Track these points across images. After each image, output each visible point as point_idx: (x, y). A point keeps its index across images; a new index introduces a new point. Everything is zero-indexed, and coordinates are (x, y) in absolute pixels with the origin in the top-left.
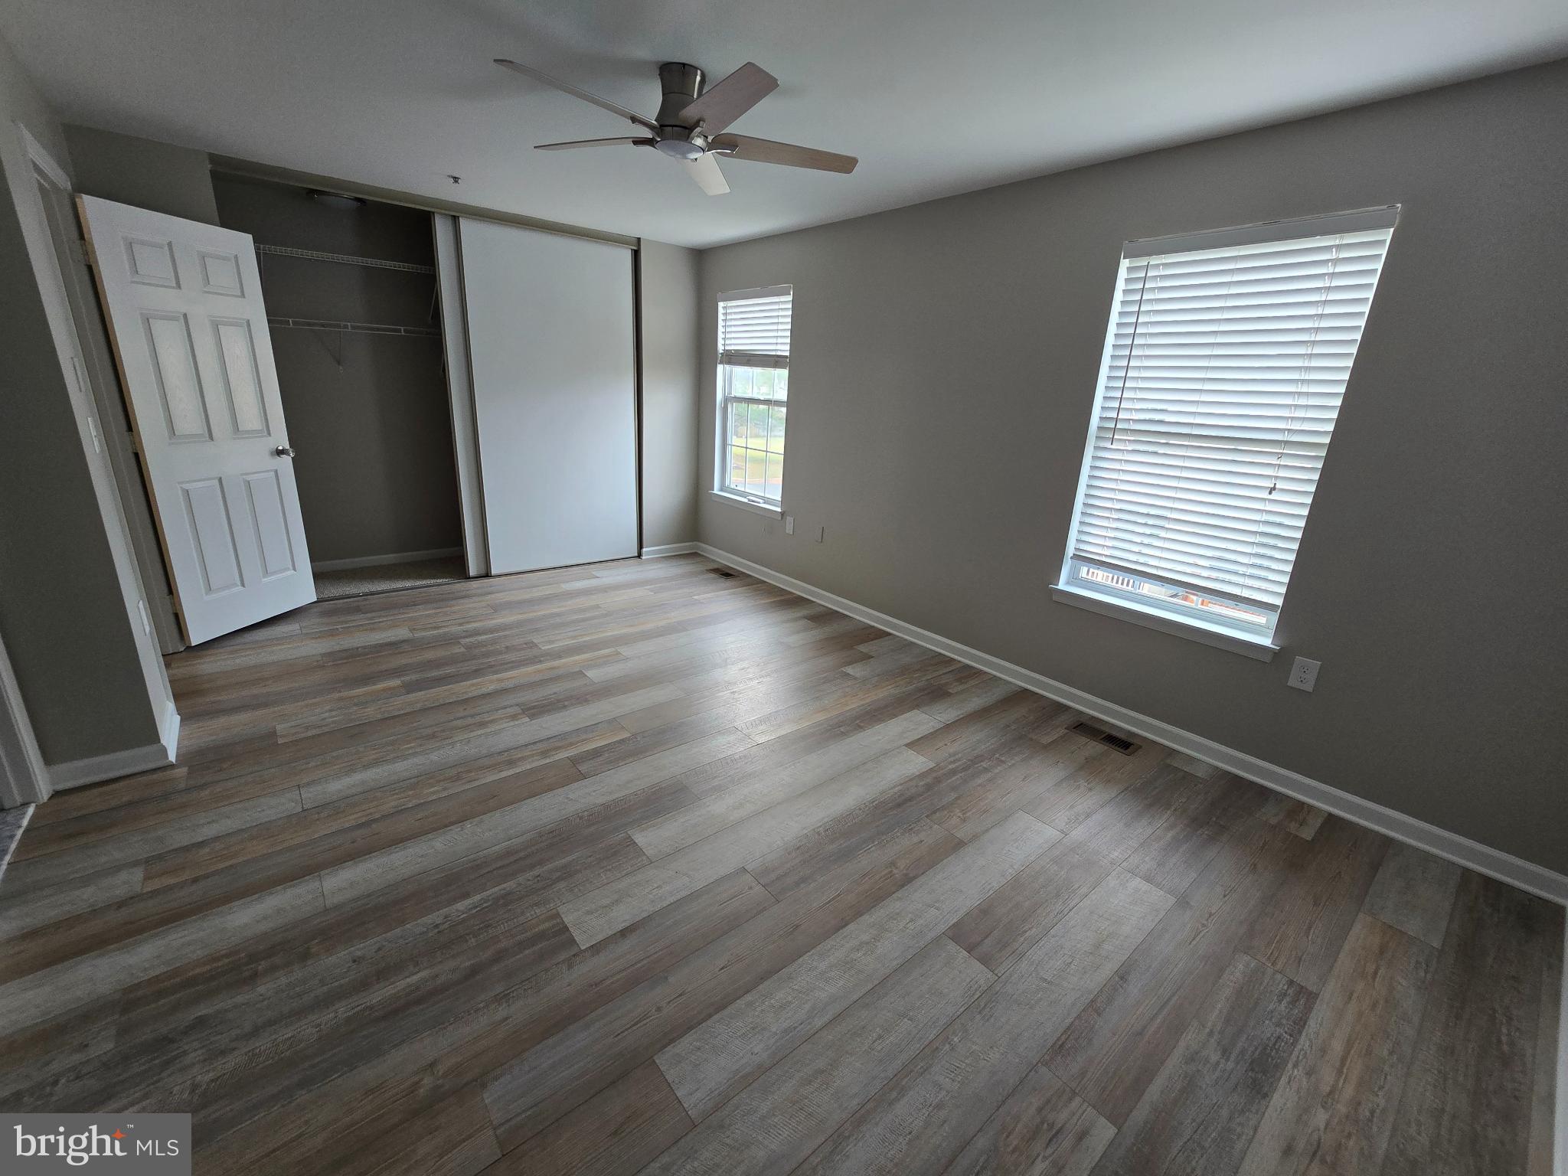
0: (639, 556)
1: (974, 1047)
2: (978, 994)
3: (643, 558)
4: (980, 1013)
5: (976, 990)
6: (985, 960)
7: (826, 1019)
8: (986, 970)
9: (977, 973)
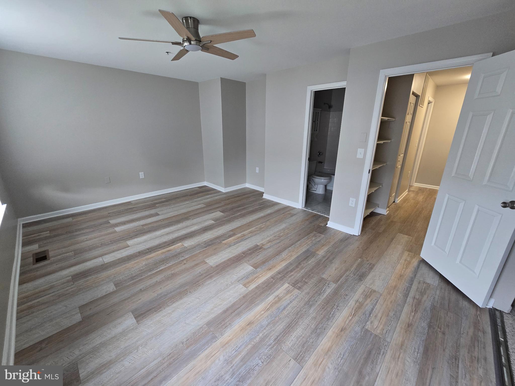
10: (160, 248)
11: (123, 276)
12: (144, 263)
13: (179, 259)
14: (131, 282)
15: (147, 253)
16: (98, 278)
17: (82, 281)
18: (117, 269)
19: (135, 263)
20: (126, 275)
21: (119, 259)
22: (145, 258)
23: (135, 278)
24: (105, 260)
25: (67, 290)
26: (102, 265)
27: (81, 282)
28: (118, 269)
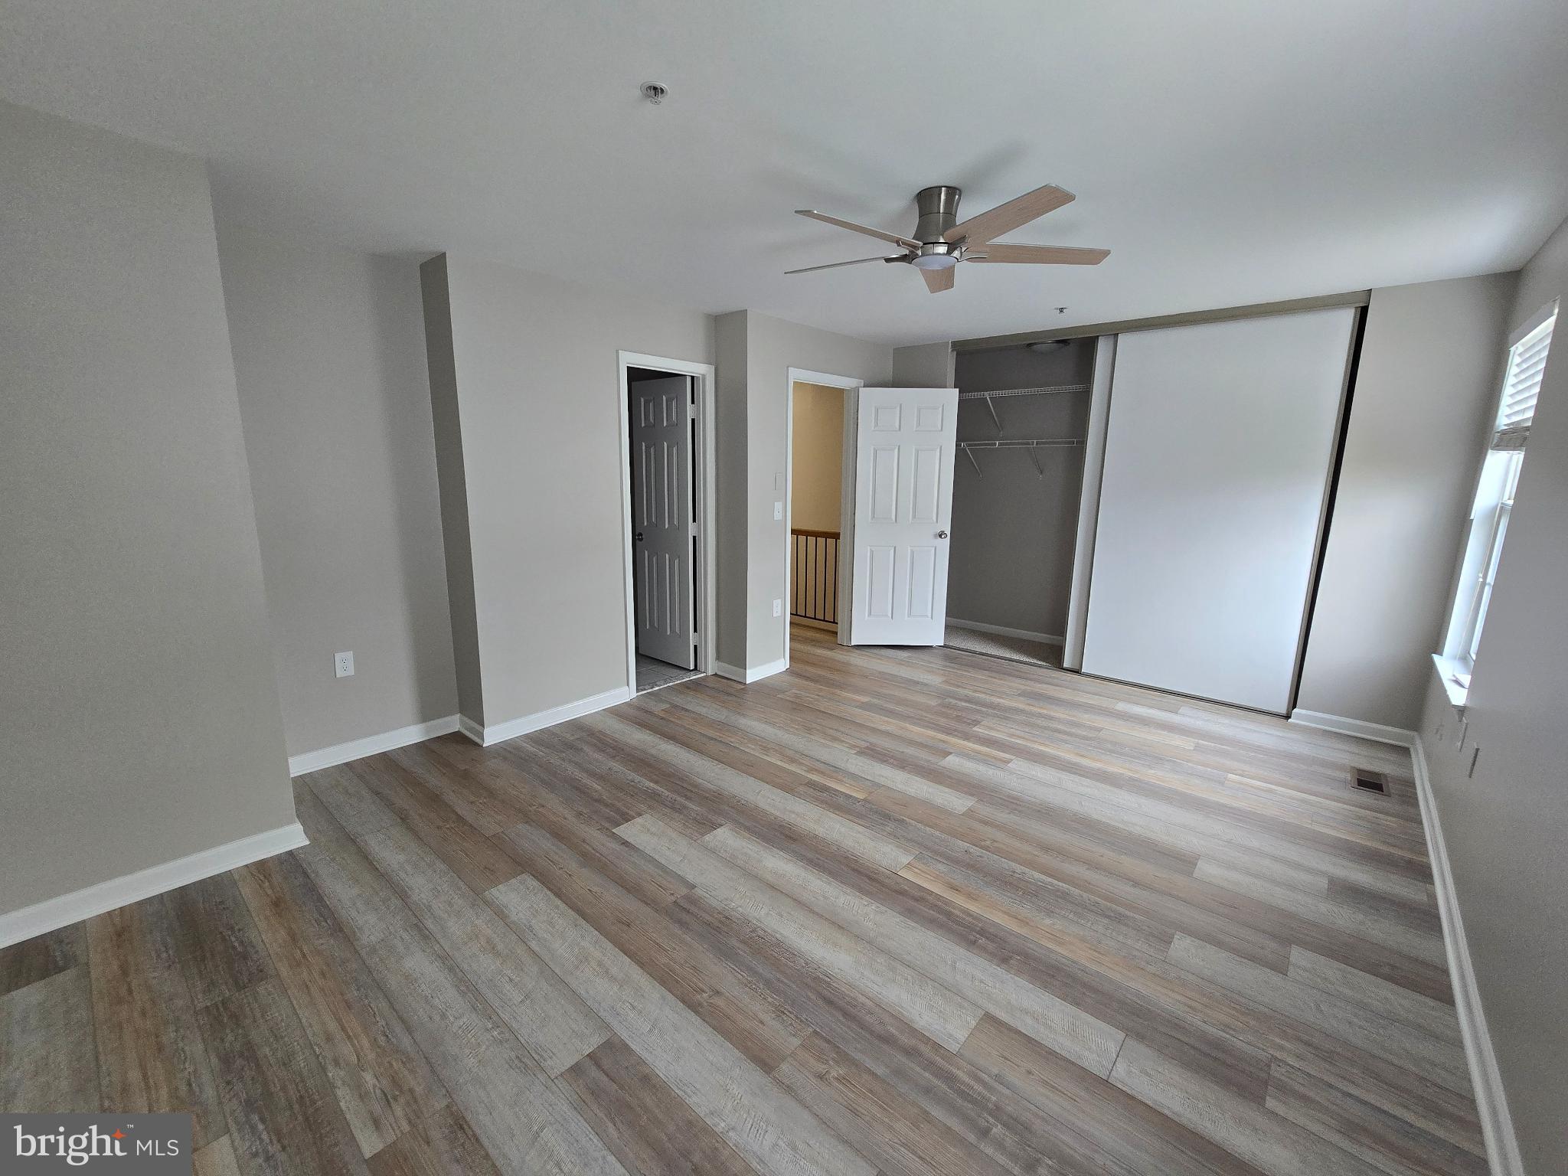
0: (1288, 717)
1: (484, 1047)
2: (536, 1057)
3: (1289, 720)
4: (517, 1057)
5: (542, 1056)
6: (576, 1070)
7: (536, 949)
8: (563, 1069)
9: (563, 1060)
10: (949, 915)
11: (1129, 942)
12: (1048, 921)
13: (981, 857)
14: (1132, 914)
15: (992, 937)
16: (1190, 1002)
17: (1239, 1044)
18: (1117, 977)
19: (1061, 944)
20: (1121, 938)
21: (1077, 1003)
22: (1023, 931)
23: (1112, 915)
24: (1113, 1048)
25: (1299, 1057)
26: (1140, 1037)
27: (1242, 1042)
28: (1113, 973)
